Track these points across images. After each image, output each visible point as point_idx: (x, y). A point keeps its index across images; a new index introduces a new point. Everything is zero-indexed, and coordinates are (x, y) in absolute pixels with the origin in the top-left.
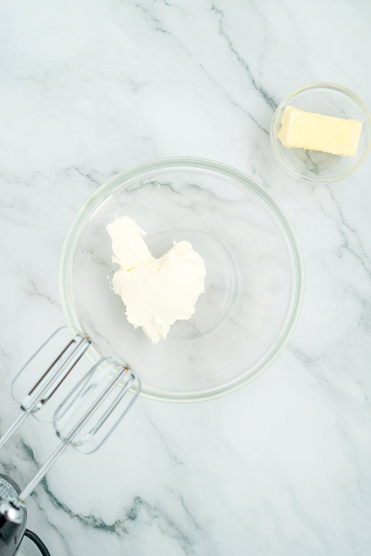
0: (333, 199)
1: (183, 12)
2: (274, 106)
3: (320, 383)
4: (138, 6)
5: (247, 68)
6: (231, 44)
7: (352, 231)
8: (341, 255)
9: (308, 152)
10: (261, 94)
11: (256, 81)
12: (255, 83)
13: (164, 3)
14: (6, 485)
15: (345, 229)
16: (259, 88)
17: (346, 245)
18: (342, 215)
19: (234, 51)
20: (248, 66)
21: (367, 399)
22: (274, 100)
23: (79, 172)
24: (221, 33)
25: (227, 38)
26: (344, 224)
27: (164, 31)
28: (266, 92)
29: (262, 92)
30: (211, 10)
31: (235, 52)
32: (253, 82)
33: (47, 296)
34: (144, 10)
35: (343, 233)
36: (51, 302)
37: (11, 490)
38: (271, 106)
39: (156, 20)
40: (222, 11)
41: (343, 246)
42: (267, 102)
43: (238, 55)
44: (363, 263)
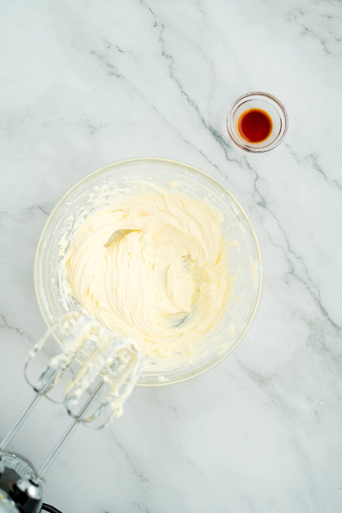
0: (281, 228)
1: (135, 58)
2: (223, 143)
3: (273, 401)
4: (93, 53)
5: (197, 109)
6: (181, 87)
7: (298, 258)
8: (288, 281)
9: (256, 186)
10: (211, 132)
11: (206, 121)
12: (205, 123)
13: (118, 50)
14: (23, 464)
15: (291, 256)
16: (208, 127)
17: (292, 272)
18: (288, 244)
19: (184, 93)
20: (197, 107)
21: (316, 413)
22: (223, 137)
23: (43, 210)
24: (172, 76)
25: (177, 81)
26: (290, 252)
27: (118, 76)
28: (215, 130)
29: (211, 131)
30: (161, 55)
31: (186, 94)
32: (203, 121)
33: (16, 328)
34: (99, 57)
35: (289, 261)
36: (20, 333)
37: (28, 468)
38: (220, 143)
39: (110, 66)
40: (171, 57)
41: (290, 273)
42: (217, 140)
43: (188, 97)
44: (308, 288)
